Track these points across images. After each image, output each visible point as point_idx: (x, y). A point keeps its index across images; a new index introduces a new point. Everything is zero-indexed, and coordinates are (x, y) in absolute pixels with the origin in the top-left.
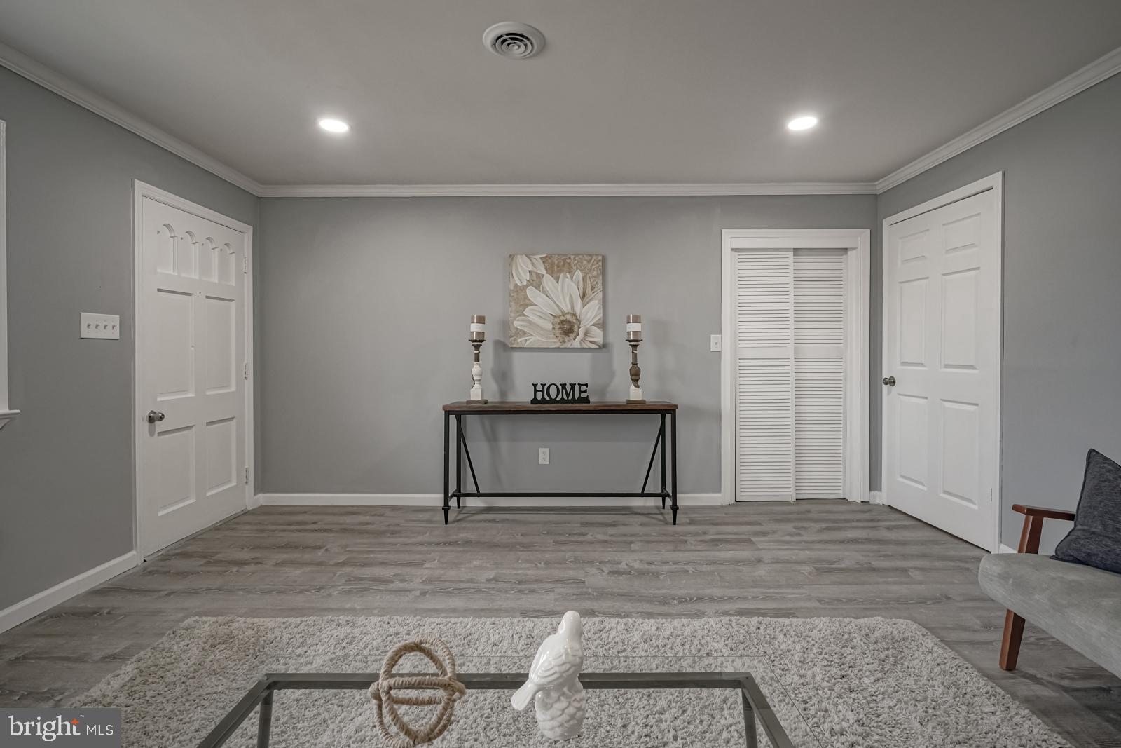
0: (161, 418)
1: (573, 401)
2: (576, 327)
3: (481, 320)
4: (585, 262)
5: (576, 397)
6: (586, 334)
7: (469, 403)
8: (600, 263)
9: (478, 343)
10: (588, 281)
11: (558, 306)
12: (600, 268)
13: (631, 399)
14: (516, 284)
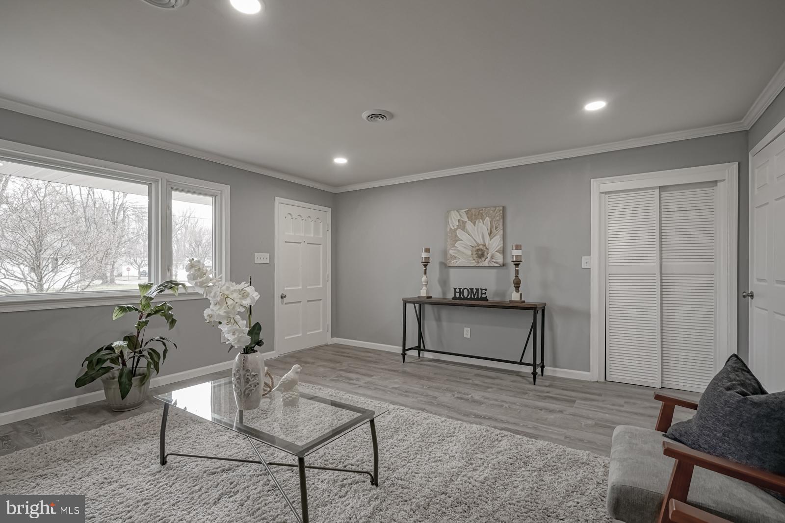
0: (285, 297)
1: (478, 299)
2: (486, 253)
3: (427, 250)
4: (492, 212)
5: (480, 296)
6: (492, 257)
7: (419, 297)
8: (501, 212)
9: (426, 263)
10: (493, 224)
11: (475, 240)
12: (501, 214)
13: (513, 300)
14: (451, 229)
